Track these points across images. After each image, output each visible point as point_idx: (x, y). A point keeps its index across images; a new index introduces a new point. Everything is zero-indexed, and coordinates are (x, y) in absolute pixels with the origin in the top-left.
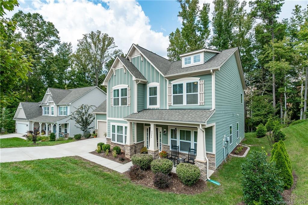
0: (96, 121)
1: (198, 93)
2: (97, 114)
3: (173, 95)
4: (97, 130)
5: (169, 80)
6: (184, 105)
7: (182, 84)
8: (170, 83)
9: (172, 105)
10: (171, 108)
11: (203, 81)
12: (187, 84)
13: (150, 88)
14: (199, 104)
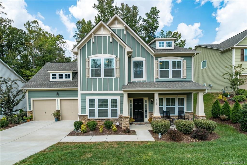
0: (29, 100)
1: (182, 69)
2: (30, 91)
3: (159, 70)
4: (32, 111)
5: (156, 57)
6: (170, 78)
7: (168, 62)
8: (157, 59)
9: (159, 78)
10: (158, 80)
11: (186, 60)
12: (172, 62)
13: (134, 62)
14: (182, 78)
